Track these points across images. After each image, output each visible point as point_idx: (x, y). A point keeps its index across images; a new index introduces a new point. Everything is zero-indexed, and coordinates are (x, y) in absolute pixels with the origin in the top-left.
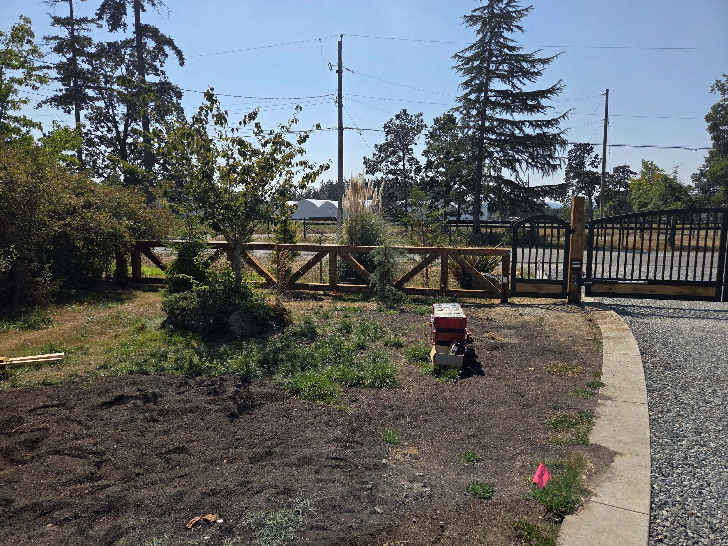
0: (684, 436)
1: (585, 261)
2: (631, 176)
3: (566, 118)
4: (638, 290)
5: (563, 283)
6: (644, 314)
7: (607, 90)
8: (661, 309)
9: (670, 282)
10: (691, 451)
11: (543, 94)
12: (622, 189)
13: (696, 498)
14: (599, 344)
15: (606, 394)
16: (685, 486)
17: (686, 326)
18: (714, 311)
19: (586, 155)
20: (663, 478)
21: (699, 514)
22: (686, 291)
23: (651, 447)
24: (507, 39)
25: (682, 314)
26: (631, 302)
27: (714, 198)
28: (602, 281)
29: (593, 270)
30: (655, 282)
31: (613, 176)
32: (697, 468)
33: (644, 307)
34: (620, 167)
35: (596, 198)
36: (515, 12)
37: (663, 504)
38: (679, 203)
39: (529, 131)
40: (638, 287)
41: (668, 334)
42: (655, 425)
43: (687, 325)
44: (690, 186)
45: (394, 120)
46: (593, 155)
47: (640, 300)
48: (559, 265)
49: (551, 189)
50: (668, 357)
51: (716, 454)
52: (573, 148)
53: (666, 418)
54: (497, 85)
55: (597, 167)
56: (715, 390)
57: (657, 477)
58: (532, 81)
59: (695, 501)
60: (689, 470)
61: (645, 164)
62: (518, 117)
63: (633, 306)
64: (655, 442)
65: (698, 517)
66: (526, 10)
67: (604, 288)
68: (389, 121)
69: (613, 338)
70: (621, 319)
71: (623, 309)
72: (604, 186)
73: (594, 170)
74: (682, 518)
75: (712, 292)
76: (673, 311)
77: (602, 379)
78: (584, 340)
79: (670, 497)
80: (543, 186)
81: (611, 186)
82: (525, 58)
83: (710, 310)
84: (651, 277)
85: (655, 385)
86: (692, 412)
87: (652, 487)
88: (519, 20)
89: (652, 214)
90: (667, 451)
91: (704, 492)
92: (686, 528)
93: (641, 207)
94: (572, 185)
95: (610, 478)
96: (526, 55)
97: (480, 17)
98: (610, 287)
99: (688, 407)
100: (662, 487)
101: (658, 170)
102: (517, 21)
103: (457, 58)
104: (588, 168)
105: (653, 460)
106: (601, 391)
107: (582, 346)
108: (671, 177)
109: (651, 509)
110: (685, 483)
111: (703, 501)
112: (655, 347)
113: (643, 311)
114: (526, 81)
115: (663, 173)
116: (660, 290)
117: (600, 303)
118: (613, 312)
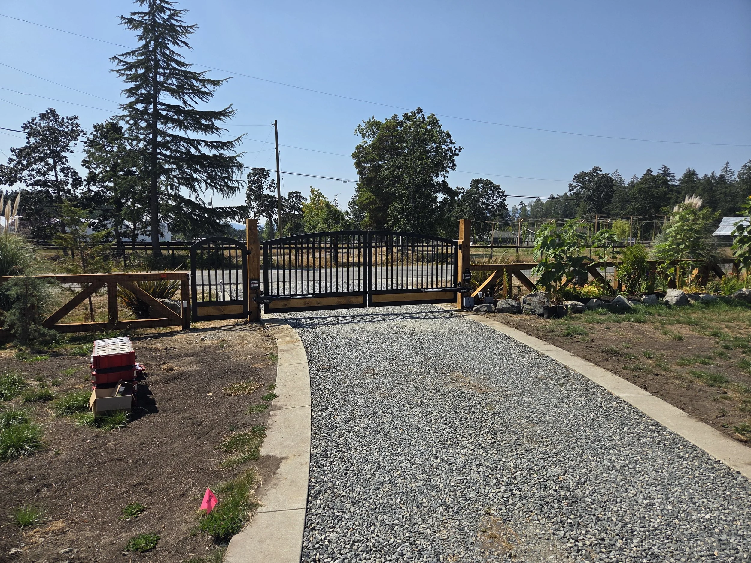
0: (337, 427)
1: (262, 280)
2: (303, 201)
3: (240, 142)
4: (308, 303)
5: (244, 303)
6: (313, 325)
8: (326, 318)
9: (332, 295)
10: (341, 439)
11: (217, 115)
12: (297, 213)
13: (342, 479)
14: (274, 357)
15: (278, 404)
16: (335, 472)
17: (342, 331)
18: (363, 315)
19: (263, 180)
20: (319, 470)
21: (344, 494)
22: (343, 301)
23: (311, 444)
24: (174, 52)
25: (341, 321)
26: (303, 314)
28: (278, 298)
29: (270, 288)
30: (320, 295)
31: (287, 200)
32: (345, 452)
33: (313, 318)
34: (293, 192)
36: (180, 26)
37: (318, 494)
38: (338, 226)
39: (205, 151)
40: (307, 300)
41: (330, 340)
42: (315, 423)
43: (343, 329)
44: (347, 212)
45: (37, 120)
46: (270, 179)
47: (310, 312)
48: (239, 285)
49: (233, 211)
50: (329, 360)
51: (359, 436)
52: (252, 172)
53: (324, 415)
54: (165, 98)
55: (274, 192)
56: (361, 382)
57: (314, 471)
58: (204, 101)
59: (342, 483)
60: (339, 456)
61: (313, 191)
62: (192, 135)
63: (305, 318)
64: (315, 438)
65: (343, 496)
66: (191, 27)
67: (280, 304)
69: (287, 350)
70: (294, 331)
71: (296, 323)
72: (281, 208)
73: (272, 194)
74: (331, 501)
75: (360, 300)
76: (333, 319)
77: (276, 391)
78: (262, 357)
79: (323, 486)
80: (224, 207)
81: (287, 210)
82: (195, 76)
83: (360, 315)
84: (317, 291)
85: (318, 387)
86: (344, 404)
87: (310, 481)
88: (185, 35)
89: (320, 235)
90: (323, 444)
91: (348, 472)
92: (334, 509)
93: (311, 230)
94: (254, 207)
95: (275, 485)
96: (195, 73)
97: (141, 23)
98: (285, 303)
99: (341, 401)
100: (317, 479)
101: (323, 197)
102: (183, 36)
103: (117, 61)
104: (266, 192)
105: (312, 455)
106: (274, 402)
107: (260, 362)
108: (333, 204)
109: (308, 502)
110: (335, 469)
111: (347, 481)
112: (319, 353)
113: (313, 321)
114: (197, 99)
115: (327, 200)
116: (325, 301)
117: (278, 318)
118: (288, 326)
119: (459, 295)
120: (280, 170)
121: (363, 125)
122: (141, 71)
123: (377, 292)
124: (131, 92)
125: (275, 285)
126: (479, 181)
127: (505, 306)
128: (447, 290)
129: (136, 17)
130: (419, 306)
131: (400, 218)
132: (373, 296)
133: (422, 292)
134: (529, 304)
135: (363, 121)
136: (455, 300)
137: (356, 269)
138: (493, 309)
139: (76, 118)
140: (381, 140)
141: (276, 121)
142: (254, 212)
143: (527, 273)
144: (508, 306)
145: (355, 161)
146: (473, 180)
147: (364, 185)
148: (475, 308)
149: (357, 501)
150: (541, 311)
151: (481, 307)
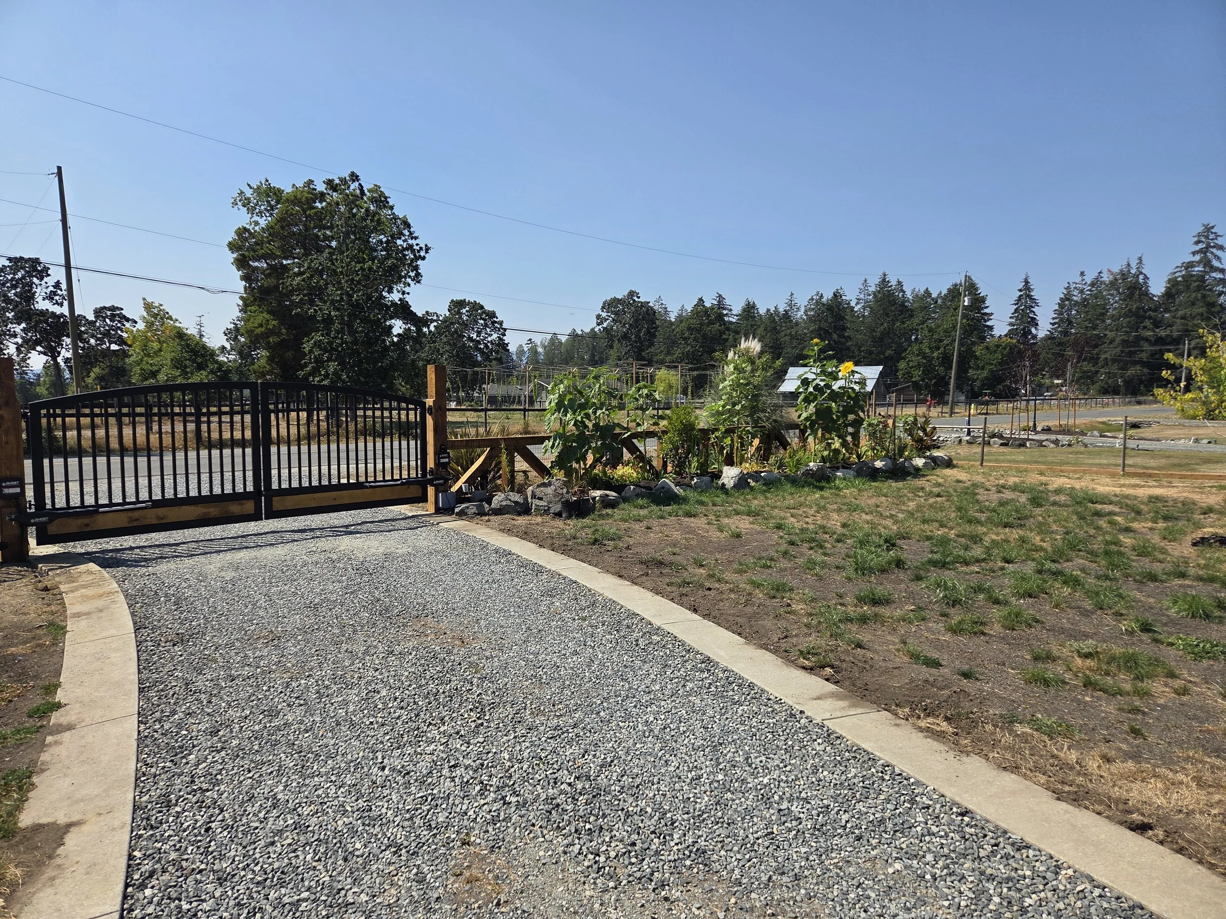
0: (194, 747)
1: (29, 477)
2: (128, 325)
4: (137, 520)
6: (150, 560)
8: (177, 545)
9: (189, 501)
10: (200, 767)
12: (114, 347)
13: (200, 841)
14: (57, 630)
15: (64, 721)
16: (185, 831)
17: (212, 567)
18: (255, 535)
19: (35, 280)
20: (151, 832)
21: (203, 866)
22: (213, 510)
23: (136, 786)
25: (208, 549)
26: (128, 541)
27: (255, 367)
28: (68, 512)
29: (48, 494)
30: (163, 503)
31: (92, 323)
32: (208, 790)
33: (150, 546)
34: (105, 308)
35: (67, 360)
37: (147, 878)
38: (204, 373)
40: (136, 514)
41: (184, 585)
42: (147, 746)
43: (213, 564)
44: (223, 348)
46: (50, 281)
47: (144, 536)
50: (181, 623)
51: (238, 756)
52: (7, 263)
53: (166, 727)
55: (61, 305)
56: (246, 655)
57: (141, 836)
59: (198, 847)
60: (194, 800)
61: (148, 306)
63: (131, 548)
64: (144, 775)
65: (201, 871)
67: (74, 525)
69: (88, 614)
70: (107, 575)
71: (111, 558)
72: (78, 337)
73: (57, 310)
74: (175, 886)
75: (249, 507)
76: (194, 545)
77: (60, 696)
78: (30, 631)
79: (159, 861)
81: (92, 341)
83: (248, 535)
84: (157, 496)
85: (155, 676)
86: (210, 702)
87: (131, 857)
89: (159, 389)
90: (162, 784)
91: (213, 825)
92: (180, 900)
93: (146, 379)
94: (15, 335)
95: (53, 879)
98: (86, 521)
99: (203, 696)
100: (147, 849)
101: (170, 318)
104: (42, 304)
105: (136, 808)
106: (56, 718)
107: (25, 643)
108: (192, 331)
109: (125, 897)
110: (186, 824)
111: (210, 842)
112: (161, 612)
113: (148, 553)
115: (177, 324)
116: (173, 514)
117: (69, 553)
118: (92, 566)
119: (431, 491)
120: (73, 264)
121: (249, 193)
123: (281, 492)
125: (60, 488)
126: (461, 304)
127: (504, 503)
128: (409, 482)
130: (362, 512)
131: (328, 361)
132: (275, 499)
133: (366, 487)
134: (541, 499)
135: (249, 185)
136: (424, 499)
137: (238, 451)
138: (487, 510)
140: (284, 221)
141: (59, 168)
142: (16, 343)
143: (536, 450)
144: (509, 503)
145: (235, 255)
146: (452, 301)
147: (255, 300)
148: (457, 510)
149: (229, 874)
150: (557, 508)
151: (467, 508)
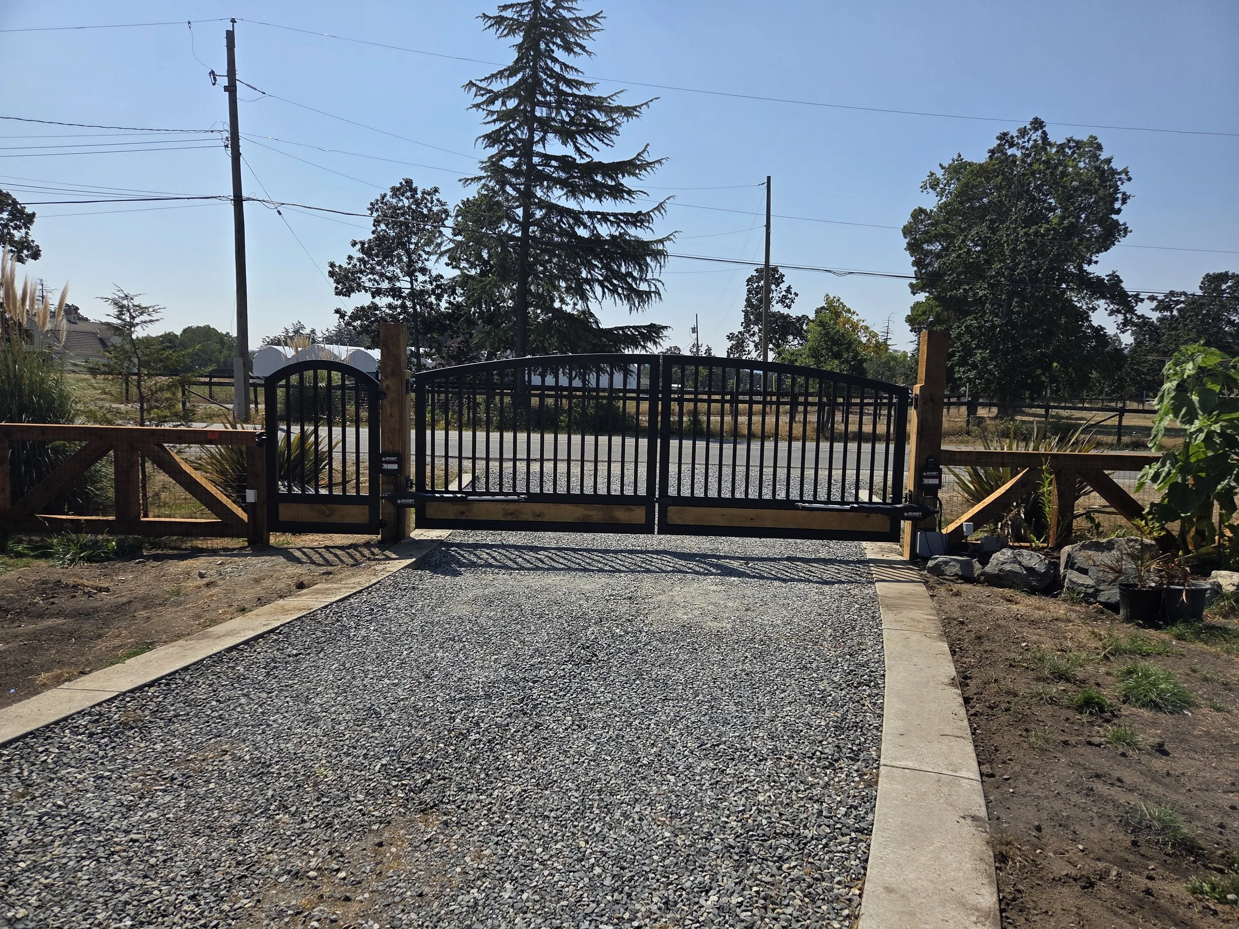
3: (662, 211)
7: (769, 178)
11: (630, 167)
24: (567, 66)
36: (573, 19)
39: (605, 231)
49: (641, 333)
54: (555, 146)
58: (607, 145)
66: (593, 18)
68: (379, 198)
80: (626, 327)
82: (598, 104)
88: (588, 36)
96: (600, 97)
97: (517, 22)
102: (585, 37)
103: (474, 89)
114: (596, 143)
122: (512, 103)
124: (492, 139)
129: (508, 14)
139: (436, 190)
